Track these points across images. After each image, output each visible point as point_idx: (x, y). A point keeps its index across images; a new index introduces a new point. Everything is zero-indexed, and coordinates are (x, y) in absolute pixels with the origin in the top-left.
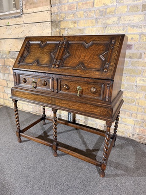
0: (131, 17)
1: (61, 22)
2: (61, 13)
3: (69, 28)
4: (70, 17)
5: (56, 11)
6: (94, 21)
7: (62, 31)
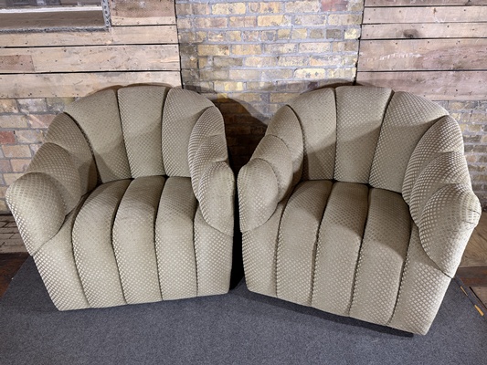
0: (313, 45)
1: (199, 46)
2: (197, 31)
3: (214, 57)
4: (216, 38)
5: (188, 26)
6: (258, 47)
7: (201, 60)
